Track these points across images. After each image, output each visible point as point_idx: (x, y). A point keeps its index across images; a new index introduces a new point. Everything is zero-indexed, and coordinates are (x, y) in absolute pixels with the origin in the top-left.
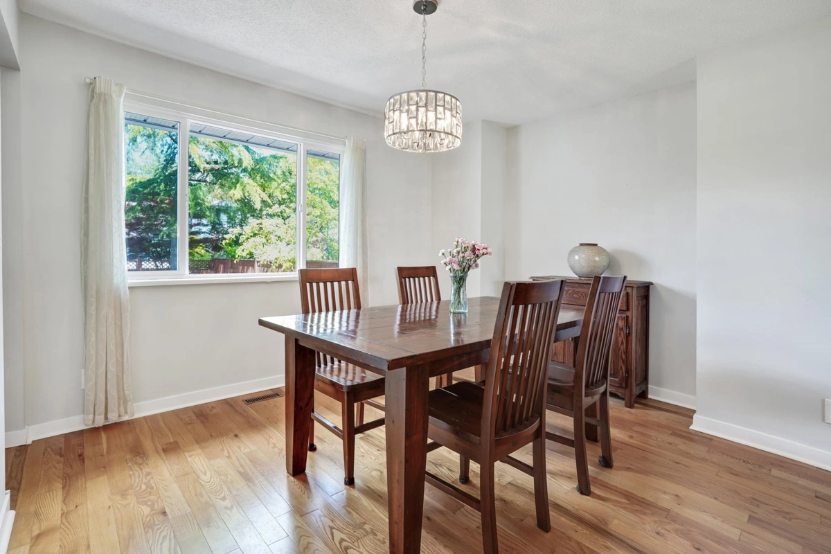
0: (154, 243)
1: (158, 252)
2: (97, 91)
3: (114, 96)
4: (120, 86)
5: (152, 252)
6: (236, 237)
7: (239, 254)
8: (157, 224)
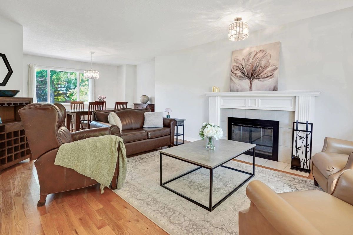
0: (43, 95)
1: (44, 98)
2: (30, 66)
3: (34, 67)
4: (35, 65)
5: (42, 98)
6: (72, 93)
7: (72, 99)
8: (44, 88)
